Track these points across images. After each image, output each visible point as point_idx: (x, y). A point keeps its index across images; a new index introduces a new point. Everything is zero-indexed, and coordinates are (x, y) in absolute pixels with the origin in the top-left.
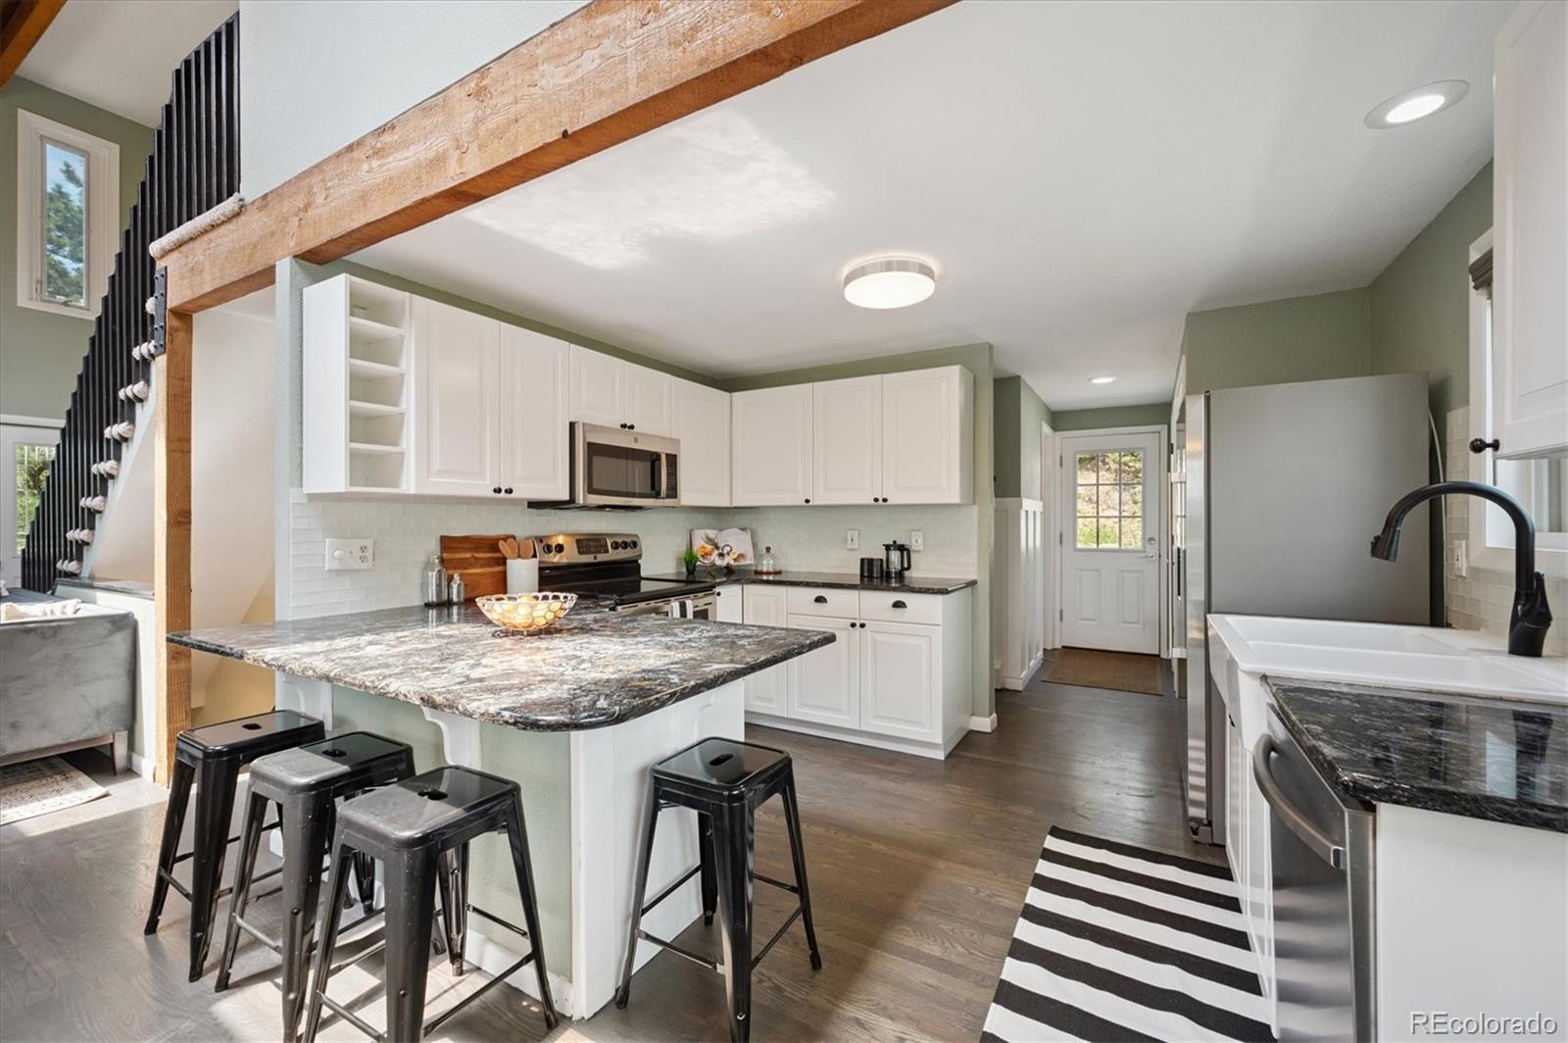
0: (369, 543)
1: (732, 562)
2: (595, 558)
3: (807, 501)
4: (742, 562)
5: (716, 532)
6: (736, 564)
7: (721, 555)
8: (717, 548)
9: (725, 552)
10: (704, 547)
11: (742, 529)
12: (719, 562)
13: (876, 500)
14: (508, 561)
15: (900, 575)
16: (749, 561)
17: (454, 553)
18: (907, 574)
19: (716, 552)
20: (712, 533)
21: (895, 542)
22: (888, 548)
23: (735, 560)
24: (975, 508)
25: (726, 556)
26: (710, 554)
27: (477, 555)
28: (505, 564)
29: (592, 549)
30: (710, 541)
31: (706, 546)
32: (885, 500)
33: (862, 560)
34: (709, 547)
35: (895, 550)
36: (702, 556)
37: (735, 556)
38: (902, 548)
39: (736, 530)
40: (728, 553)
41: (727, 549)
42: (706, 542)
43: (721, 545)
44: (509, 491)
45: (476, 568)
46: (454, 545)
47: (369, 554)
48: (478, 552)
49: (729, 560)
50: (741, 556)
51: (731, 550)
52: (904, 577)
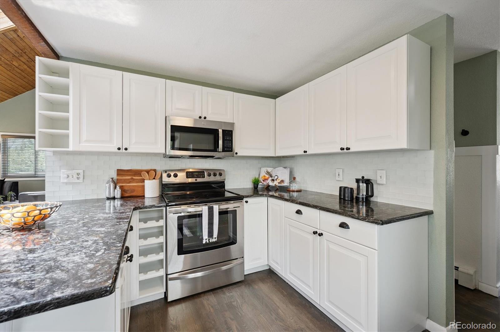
0: (81, 171)
1: (277, 184)
2: (196, 180)
3: (305, 152)
4: (282, 185)
5: (272, 169)
6: (280, 185)
7: (273, 180)
8: (271, 176)
9: (275, 179)
10: (265, 176)
11: (285, 168)
12: (271, 184)
13: (342, 149)
14: (145, 181)
15: (367, 200)
16: (286, 184)
17: (122, 176)
18: (372, 199)
19: (270, 179)
20: (270, 170)
21: (363, 177)
22: (358, 181)
23: (279, 183)
24: (432, 152)
25: (275, 181)
26: (267, 179)
27: (134, 178)
28: (144, 182)
29: (195, 176)
30: (268, 173)
31: (266, 175)
32: (348, 149)
33: (341, 188)
34: (267, 176)
35: (362, 183)
36: (263, 180)
37: (279, 181)
38: (368, 182)
39: (282, 168)
40: (276, 180)
41: (276, 177)
42: (266, 174)
43: (273, 175)
44: (126, 149)
45: (133, 183)
46: (122, 173)
47: (81, 176)
48: (135, 176)
49: (276, 183)
50: (282, 181)
51: (278, 178)
52: (370, 201)
